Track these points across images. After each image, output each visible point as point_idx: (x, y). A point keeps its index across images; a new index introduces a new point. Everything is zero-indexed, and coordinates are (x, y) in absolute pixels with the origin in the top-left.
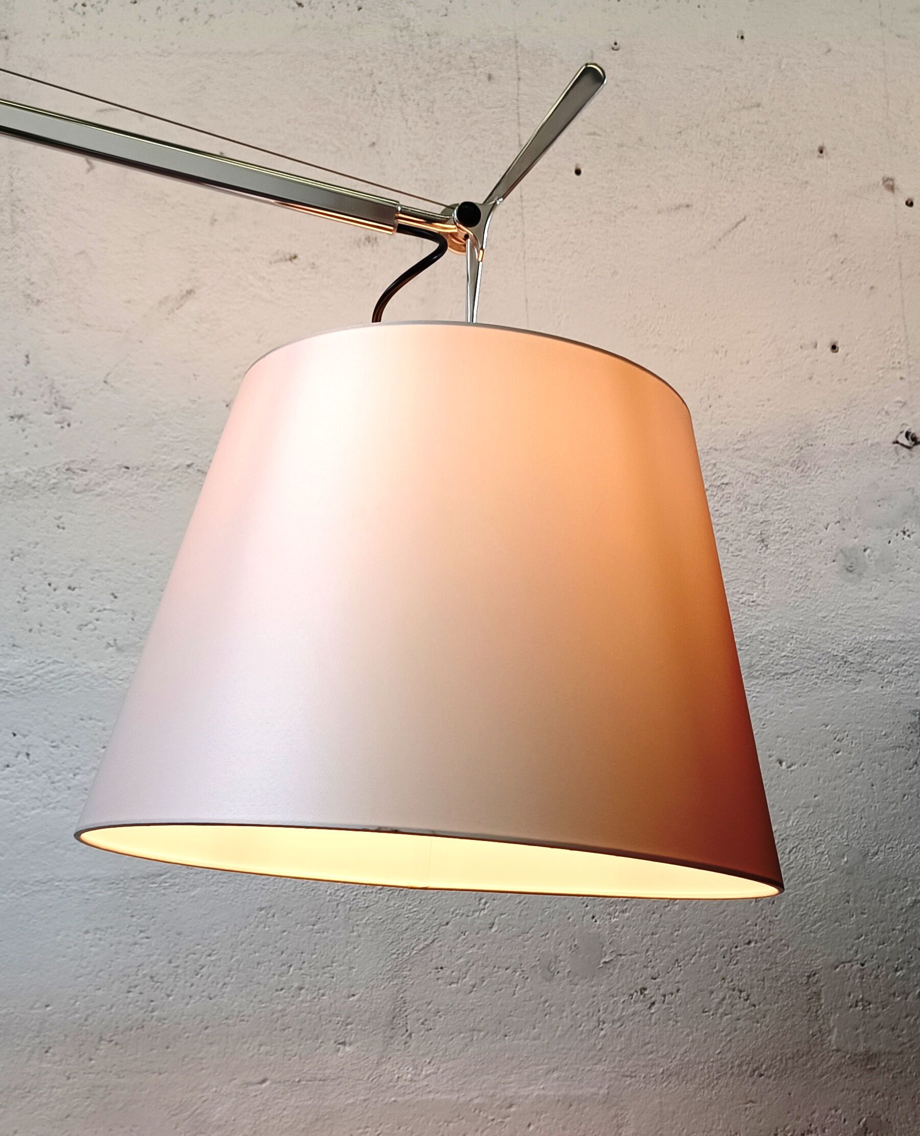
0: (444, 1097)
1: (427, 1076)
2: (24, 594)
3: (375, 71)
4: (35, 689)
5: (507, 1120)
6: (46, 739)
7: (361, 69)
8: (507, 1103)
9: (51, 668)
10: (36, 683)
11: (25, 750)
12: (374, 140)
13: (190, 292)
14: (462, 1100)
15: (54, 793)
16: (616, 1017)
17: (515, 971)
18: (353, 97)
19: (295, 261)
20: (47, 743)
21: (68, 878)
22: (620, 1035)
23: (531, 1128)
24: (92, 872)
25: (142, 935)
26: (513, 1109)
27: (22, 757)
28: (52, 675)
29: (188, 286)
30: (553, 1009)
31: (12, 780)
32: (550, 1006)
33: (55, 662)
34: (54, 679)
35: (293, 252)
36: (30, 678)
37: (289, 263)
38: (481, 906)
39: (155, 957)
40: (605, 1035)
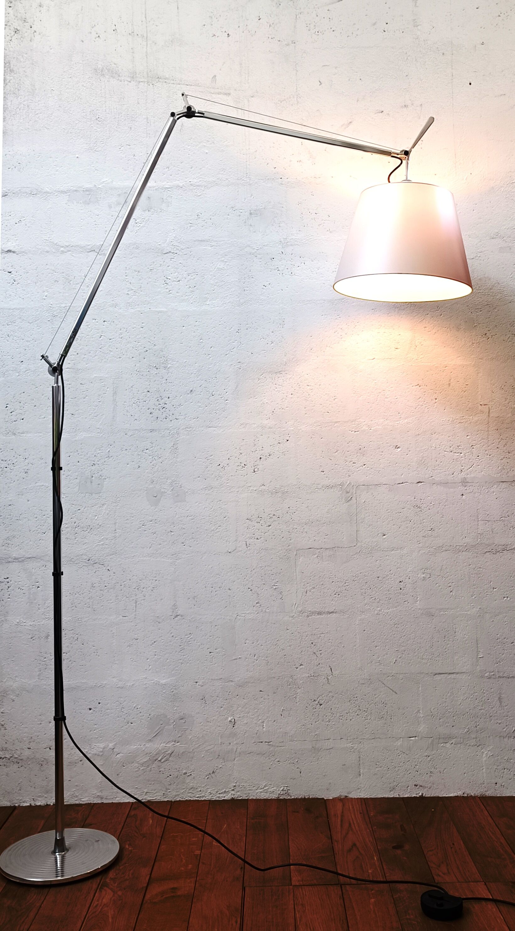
0: (426, 364)
1: (421, 358)
2: (302, 215)
3: (408, 52)
4: (306, 244)
5: (445, 371)
6: (310, 259)
7: (403, 52)
8: (445, 366)
9: (311, 237)
10: (307, 242)
11: (304, 262)
12: (407, 74)
13: (350, 122)
14: (431, 365)
15: (312, 275)
16: (478, 342)
17: (448, 328)
18: (401, 61)
19: (383, 113)
20: (310, 260)
21: (316, 299)
22: (478, 347)
23: (452, 373)
24: (324, 298)
25: (338, 316)
26: (446, 368)
27: (303, 264)
28: (311, 240)
29: (350, 121)
30: (459, 339)
31: (300, 271)
32: (458, 338)
33: (312, 236)
34: (312, 241)
35: (382, 110)
36: (305, 240)
37: (381, 113)
38: (438, 309)
39: (342, 323)
40: (474, 347)
